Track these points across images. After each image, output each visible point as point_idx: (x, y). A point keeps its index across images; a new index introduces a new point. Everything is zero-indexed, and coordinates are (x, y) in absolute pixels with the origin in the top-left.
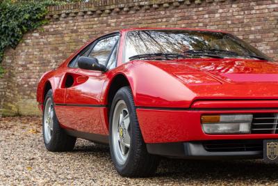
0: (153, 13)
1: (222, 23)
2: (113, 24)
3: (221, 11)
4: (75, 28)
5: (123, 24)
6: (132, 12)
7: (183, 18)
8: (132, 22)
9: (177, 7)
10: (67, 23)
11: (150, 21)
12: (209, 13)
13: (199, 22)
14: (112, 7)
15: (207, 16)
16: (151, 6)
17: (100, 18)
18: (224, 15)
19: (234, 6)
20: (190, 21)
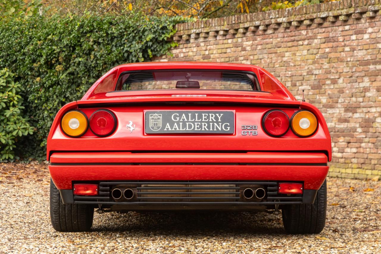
0: (293, 33)
1: (372, 46)
2: (248, 48)
3: (370, 30)
4: (207, 53)
5: (259, 47)
6: (270, 31)
7: (328, 40)
8: (269, 46)
9: (320, 25)
10: (198, 46)
11: (290, 44)
12: (356, 33)
13: (345, 45)
14: (246, 25)
15: (354, 37)
16: (290, 23)
17: (235, 40)
18: (374, 36)
20: (335, 44)
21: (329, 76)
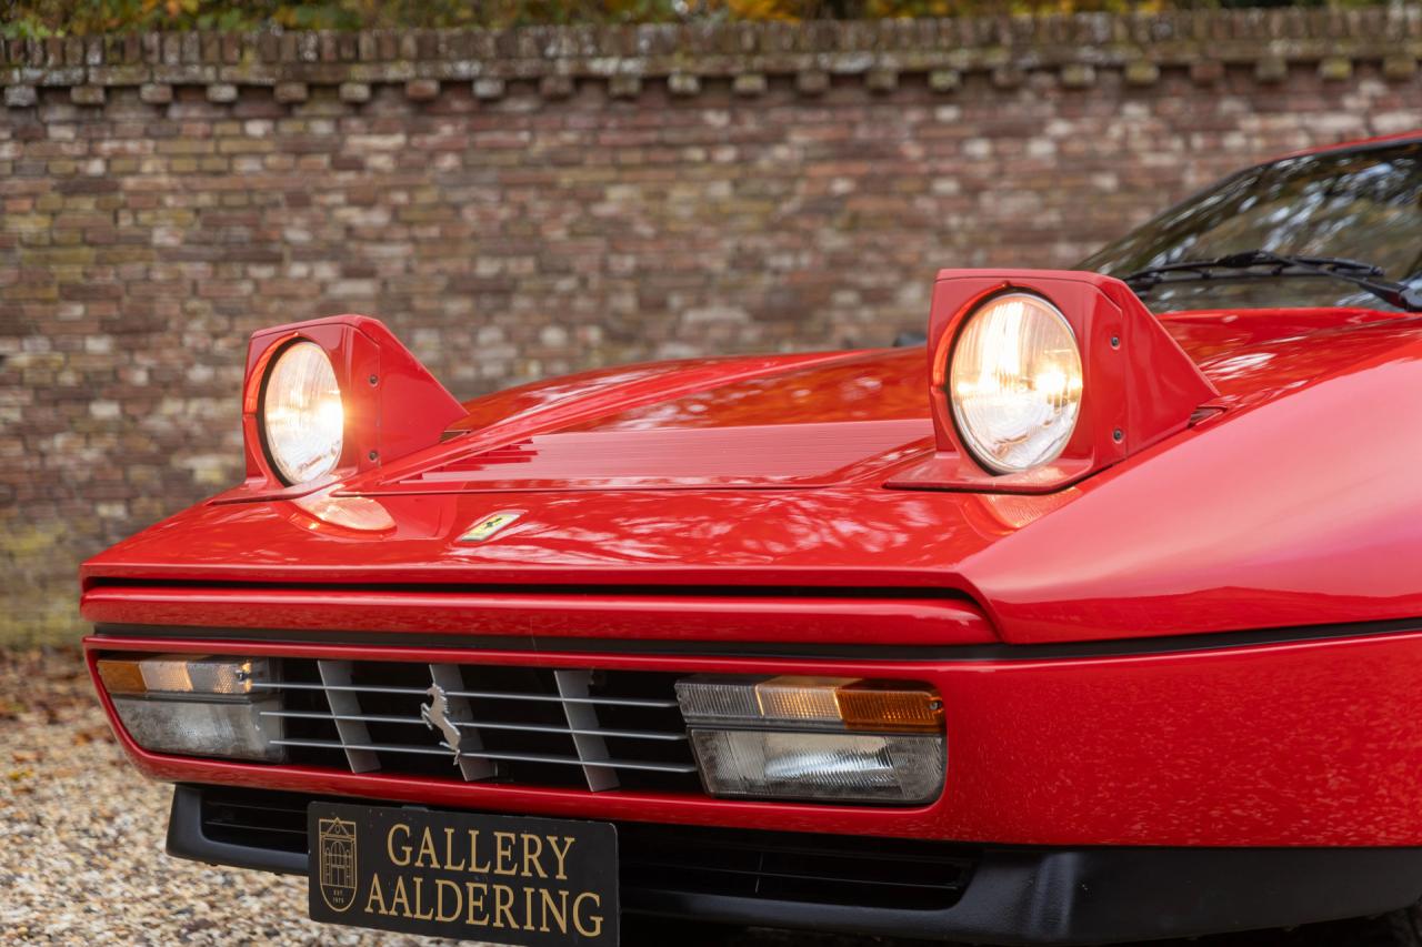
0: (655, 119)
2: (380, 162)
3: (1060, 128)
4: (96, 167)
5: (449, 161)
6: (517, 105)
7: (845, 152)
8: (513, 158)
10: (29, 136)
11: (636, 156)
12: (992, 134)
13: (937, 174)
14: (392, 73)
15: (980, 148)
16: (657, 81)
17: (289, 126)
18: (1076, 147)
21: (849, 276)
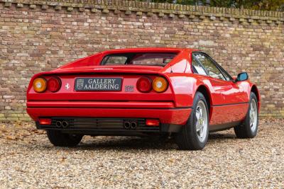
0: (13, 12)
1: (90, 32)
3: (90, 21)
11: (8, 20)
12: (77, 21)
13: (67, 28)
15: (75, 23)
16: (15, 4)
19: (103, 18)
20: (56, 26)
21: (49, 48)
